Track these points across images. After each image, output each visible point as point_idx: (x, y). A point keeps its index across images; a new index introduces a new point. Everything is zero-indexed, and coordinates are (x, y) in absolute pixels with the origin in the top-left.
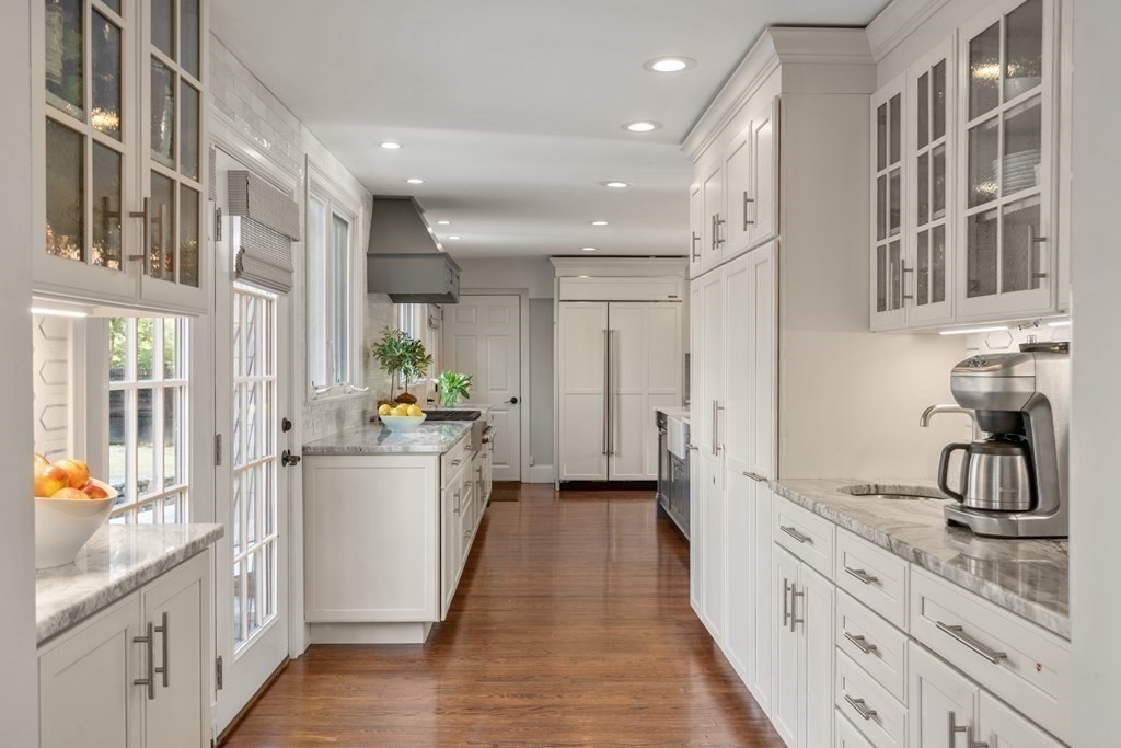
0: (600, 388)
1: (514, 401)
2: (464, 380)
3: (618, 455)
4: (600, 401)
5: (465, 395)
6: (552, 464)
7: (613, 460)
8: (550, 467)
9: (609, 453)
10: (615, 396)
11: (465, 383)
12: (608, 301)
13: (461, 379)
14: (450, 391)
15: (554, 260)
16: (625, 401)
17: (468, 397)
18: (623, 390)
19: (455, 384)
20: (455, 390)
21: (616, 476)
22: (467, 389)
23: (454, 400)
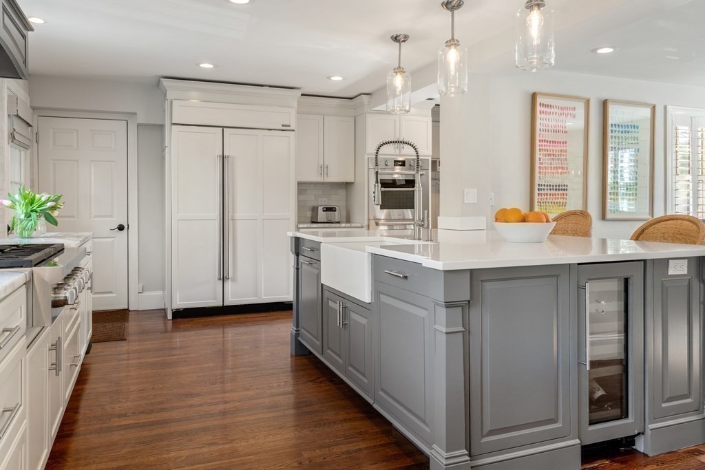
0: (215, 213)
1: (121, 228)
2: (48, 201)
3: (234, 280)
4: (216, 225)
5: (52, 220)
6: (163, 289)
7: (229, 285)
8: (160, 293)
9: (223, 279)
10: (231, 222)
11: (49, 204)
12: (223, 127)
13: (43, 199)
14: (28, 216)
15: (166, 83)
16: (240, 226)
17: (55, 223)
18: (238, 215)
19: (35, 206)
20: (34, 215)
21: (231, 300)
22: (55, 214)
23: (33, 228)
